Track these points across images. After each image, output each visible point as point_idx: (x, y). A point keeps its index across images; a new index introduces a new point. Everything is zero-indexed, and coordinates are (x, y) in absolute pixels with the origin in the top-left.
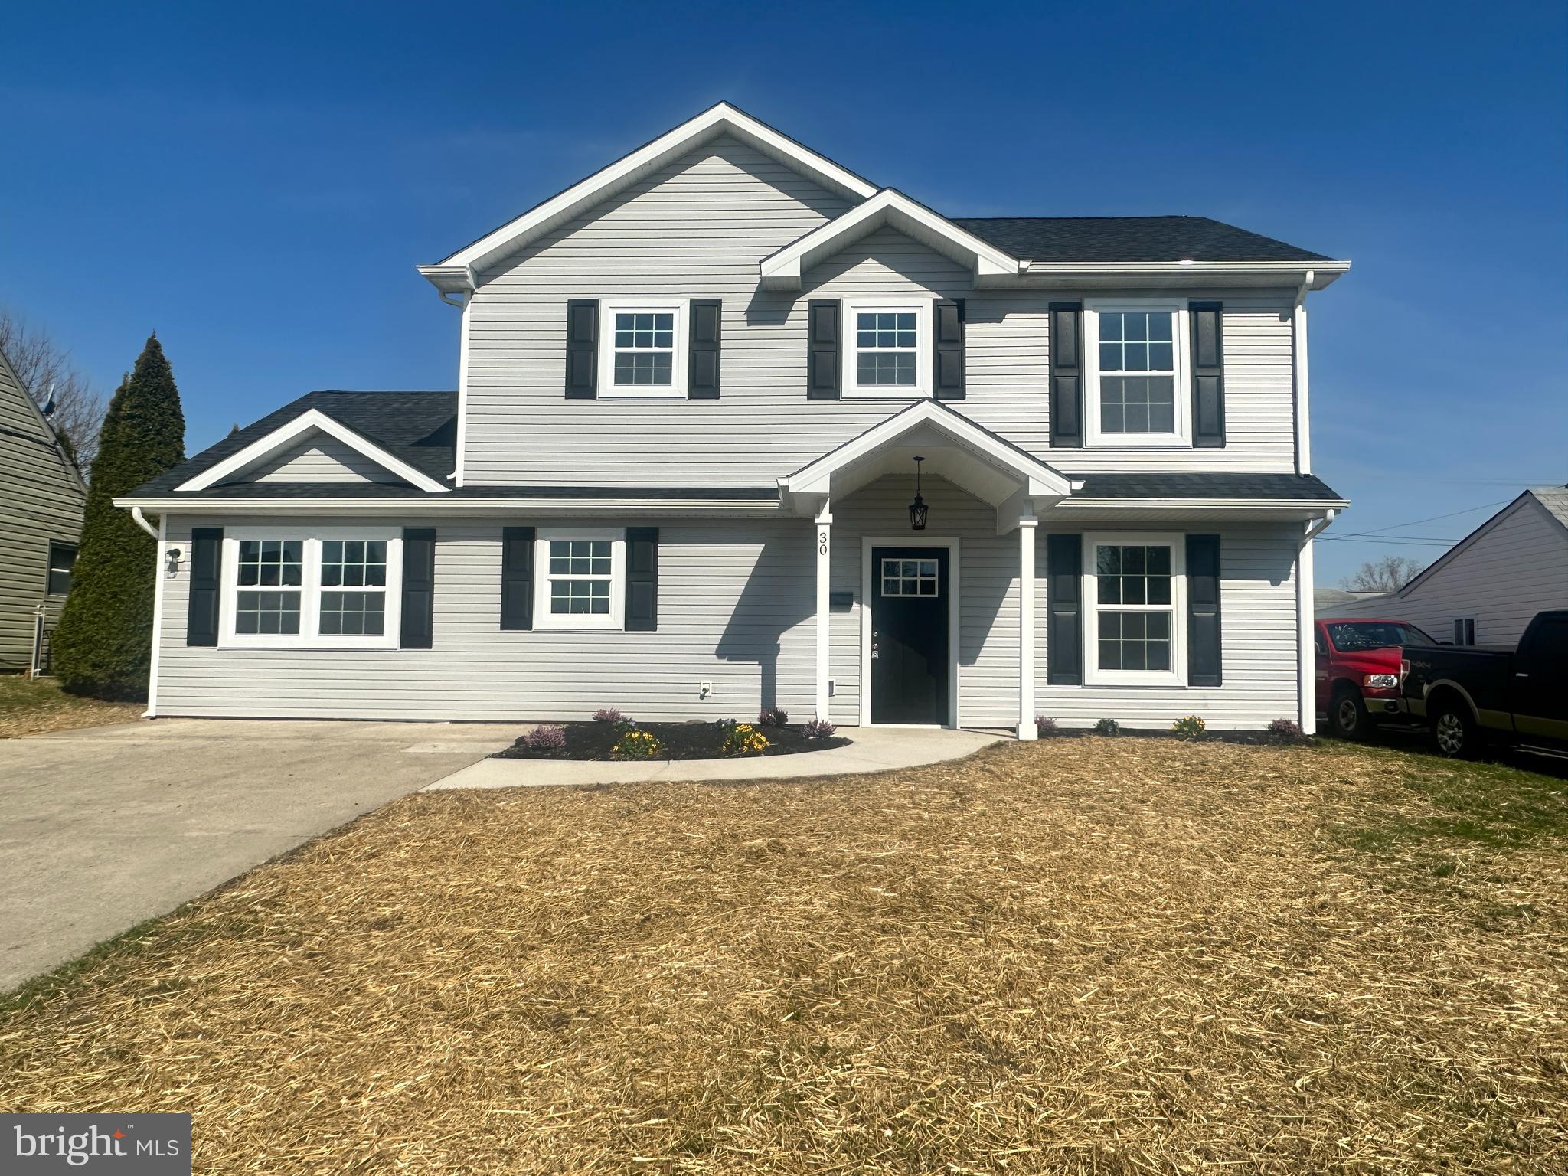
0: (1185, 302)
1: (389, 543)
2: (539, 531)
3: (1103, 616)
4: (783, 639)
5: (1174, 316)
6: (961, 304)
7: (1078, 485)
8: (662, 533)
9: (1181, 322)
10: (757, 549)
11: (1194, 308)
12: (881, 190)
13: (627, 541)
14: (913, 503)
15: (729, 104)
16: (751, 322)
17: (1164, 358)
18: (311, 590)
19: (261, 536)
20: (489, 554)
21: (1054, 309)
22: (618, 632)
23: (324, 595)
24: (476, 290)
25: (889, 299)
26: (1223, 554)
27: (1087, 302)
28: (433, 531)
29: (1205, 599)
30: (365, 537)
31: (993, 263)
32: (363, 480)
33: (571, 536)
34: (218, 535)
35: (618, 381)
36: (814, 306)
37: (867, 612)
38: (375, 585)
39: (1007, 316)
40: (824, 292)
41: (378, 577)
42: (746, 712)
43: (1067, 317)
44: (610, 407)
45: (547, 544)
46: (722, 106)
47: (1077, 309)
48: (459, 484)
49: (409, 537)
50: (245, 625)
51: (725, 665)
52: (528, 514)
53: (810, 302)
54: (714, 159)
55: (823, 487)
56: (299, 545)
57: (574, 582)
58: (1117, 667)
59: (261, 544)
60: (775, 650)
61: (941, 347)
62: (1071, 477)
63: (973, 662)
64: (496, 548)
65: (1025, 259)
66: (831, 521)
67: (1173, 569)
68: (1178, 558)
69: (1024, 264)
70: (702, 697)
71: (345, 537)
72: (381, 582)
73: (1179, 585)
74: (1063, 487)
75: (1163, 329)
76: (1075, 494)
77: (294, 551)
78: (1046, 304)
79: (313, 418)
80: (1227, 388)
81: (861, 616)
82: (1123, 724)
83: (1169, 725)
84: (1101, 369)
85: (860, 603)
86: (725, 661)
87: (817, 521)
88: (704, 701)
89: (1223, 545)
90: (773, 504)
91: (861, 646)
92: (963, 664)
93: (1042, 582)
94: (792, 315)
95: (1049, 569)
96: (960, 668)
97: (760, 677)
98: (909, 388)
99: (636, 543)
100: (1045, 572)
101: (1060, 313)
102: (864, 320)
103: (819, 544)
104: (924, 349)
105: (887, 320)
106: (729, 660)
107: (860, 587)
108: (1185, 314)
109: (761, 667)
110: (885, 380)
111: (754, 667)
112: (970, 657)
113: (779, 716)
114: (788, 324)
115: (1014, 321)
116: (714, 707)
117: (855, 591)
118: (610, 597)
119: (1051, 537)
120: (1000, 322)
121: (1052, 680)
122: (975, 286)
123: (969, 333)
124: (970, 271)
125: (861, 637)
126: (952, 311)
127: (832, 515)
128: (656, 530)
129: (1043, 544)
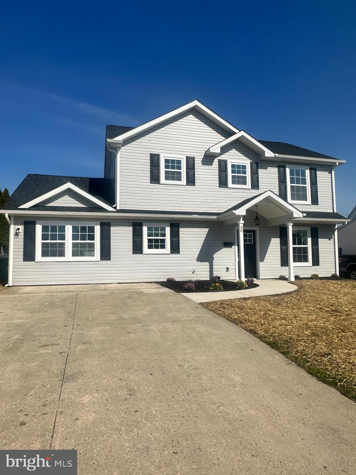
0: (308, 167)
1: (95, 227)
2: (144, 224)
3: (294, 248)
4: (214, 256)
5: (306, 171)
6: (257, 164)
7: (305, 215)
9: (308, 172)
10: (207, 230)
11: (310, 169)
12: (240, 131)
13: (170, 227)
14: (255, 218)
15: (198, 100)
16: (203, 164)
17: (304, 182)
18: (69, 242)
19: (50, 224)
20: (128, 231)
21: (279, 167)
22: (168, 254)
23: (73, 243)
24: (121, 148)
25: (239, 161)
26: (319, 232)
27: (287, 165)
28: (110, 223)
29: (315, 244)
30: (87, 224)
31: (269, 154)
32: (84, 206)
33: (154, 225)
34: (34, 223)
35: (166, 179)
36: (220, 161)
38: (90, 240)
39: (268, 168)
40: (222, 157)
41: (92, 238)
42: (205, 277)
43: (282, 169)
44: (164, 187)
45: (146, 228)
46: (196, 101)
47: (284, 167)
48: (118, 208)
49: (102, 225)
50: (44, 254)
51: (199, 263)
52: (140, 218)
53: (219, 160)
54: (191, 116)
55: (244, 213)
56: (64, 227)
57: (154, 239)
58: (301, 262)
59: (50, 226)
60: (213, 259)
61: (253, 175)
62: (303, 212)
63: (263, 261)
64: (130, 229)
65: (277, 153)
66: (244, 223)
67: (308, 236)
68: (309, 233)
69: (276, 155)
70: (193, 273)
71: (80, 225)
72: (93, 239)
73: (309, 240)
74: (301, 215)
75: (304, 174)
76: (304, 217)
77: (62, 229)
78: (277, 165)
79: (69, 185)
80: (318, 190)
81: (235, 249)
82: (301, 276)
83: (309, 276)
84: (290, 184)
85: (235, 245)
86: (199, 262)
87: (240, 223)
88: (194, 274)
89: (319, 230)
90: (215, 217)
91: (235, 257)
92: (261, 261)
93: (279, 239)
94: (214, 163)
95: (280, 236)
96: (260, 263)
97: (209, 267)
98: (245, 186)
99: (173, 228)
100: (279, 237)
101: (281, 168)
102: (233, 166)
103: (240, 229)
104: (248, 175)
105: (239, 166)
106: (200, 262)
107: (235, 241)
108: (308, 170)
109: (209, 264)
110: (239, 183)
111: (207, 264)
112: (262, 260)
113: (219, 278)
114: (213, 166)
115: (270, 169)
116: (196, 276)
117: (233, 242)
118: (165, 244)
119: (280, 227)
120: (266, 169)
121: (282, 265)
122: (261, 159)
123: (259, 172)
124: (259, 155)
125: (235, 255)
126: (255, 165)
127: (243, 221)
128: (179, 224)
129: (279, 229)
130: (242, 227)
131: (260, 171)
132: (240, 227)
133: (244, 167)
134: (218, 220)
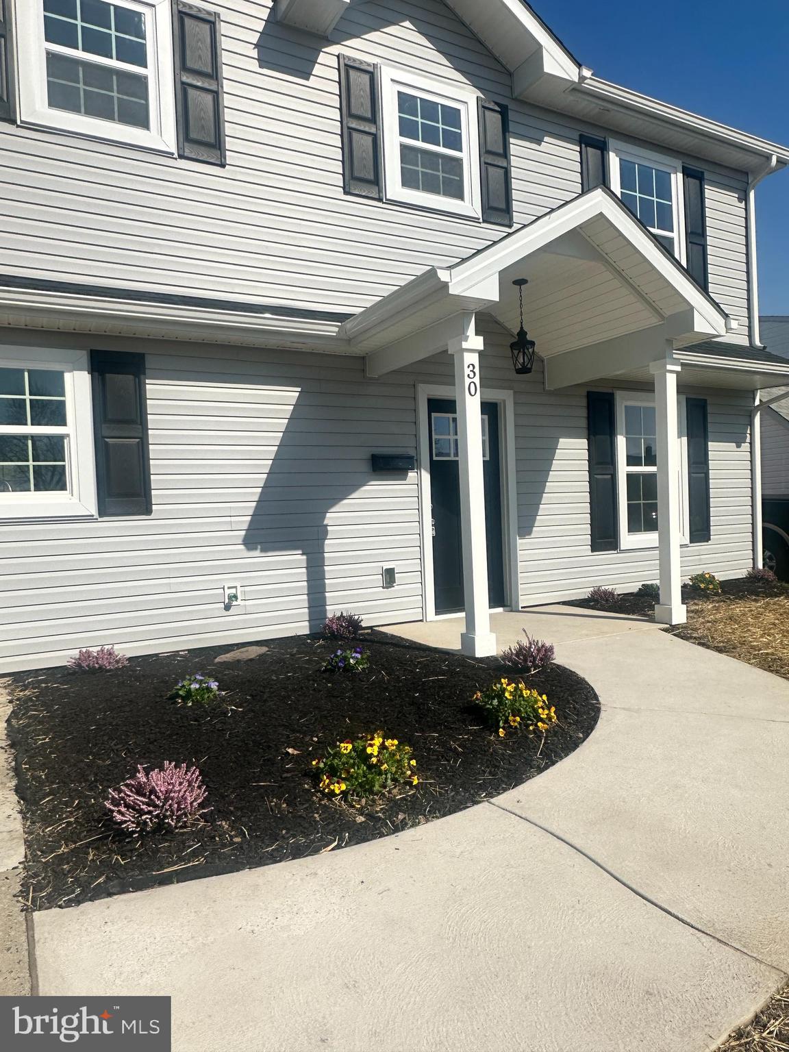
3: (631, 477)
4: (331, 517)
5: (673, 176)
6: (504, 112)
8: (150, 363)
9: (677, 181)
10: (291, 394)
11: (687, 173)
13: (92, 371)
16: (263, 63)
17: (666, 219)
21: (584, 142)
22: (88, 518)
25: (430, 82)
26: (709, 419)
27: (612, 142)
29: (698, 461)
31: (557, 64)
35: (54, 102)
36: (348, 68)
37: (426, 477)
39: (544, 139)
40: (355, 49)
42: (290, 619)
43: (594, 153)
44: (43, 144)
47: (603, 148)
51: (257, 558)
53: (339, 58)
55: (490, 291)
60: (321, 533)
61: (487, 160)
63: (530, 533)
65: (588, 70)
66: (481, 347)
68: (681, 418)
69: (587, 74)
70: (227, 608)
73: (683, 447)
74: (721, 325)
75: (665, 190)
78: (577, 135)
80: (709, 259)
81: (419, 485)
85: (422, 467)
86: (257, 553)
87: (465, 345)
88: (232, 611)
89: (709, 409)
90: (331, 329)
91: (421, 522)
92: (522, 536)
93: (584, 443)
94: (317, 70)
95: (589, 429)
96: (519, 541)
97: (304, 570)
98: (458, 202)
99: (108, 376)
100: (585, 432)
101: (588, 148)
102: (406, 102)
103: (467, 381)
104: (470, 156)
105: (430, 109)
106: (263, 550)
107: (417, 448)
108: (680, 176)
109: (305, 557)
110: (431, 186)
111: (296, 559)
112: (526, 529)
113: (353, 624)
114: (313, 81)
115: (551, 145)
116: (245, 621)
117: (412, 452)
118: (67, 463)
119: (590, 395)
120: (539, 141)
121: (595, 547)
122: (516, 94)
123: (513, 149)
124: (510, 74)
125: (420, 509)
126: (494, 119)
127: (481, 339)
128: (141, 357)
129: (584, 402)
130: (477, 370)
131: (517, 147)
132: (467, 371)
133: (452, 116)
134: (343, 350)
